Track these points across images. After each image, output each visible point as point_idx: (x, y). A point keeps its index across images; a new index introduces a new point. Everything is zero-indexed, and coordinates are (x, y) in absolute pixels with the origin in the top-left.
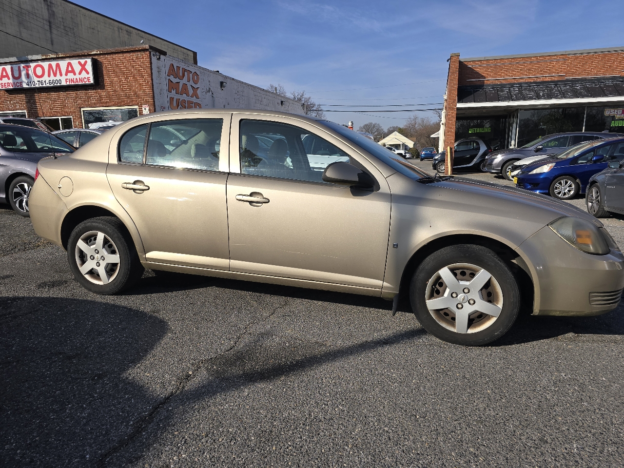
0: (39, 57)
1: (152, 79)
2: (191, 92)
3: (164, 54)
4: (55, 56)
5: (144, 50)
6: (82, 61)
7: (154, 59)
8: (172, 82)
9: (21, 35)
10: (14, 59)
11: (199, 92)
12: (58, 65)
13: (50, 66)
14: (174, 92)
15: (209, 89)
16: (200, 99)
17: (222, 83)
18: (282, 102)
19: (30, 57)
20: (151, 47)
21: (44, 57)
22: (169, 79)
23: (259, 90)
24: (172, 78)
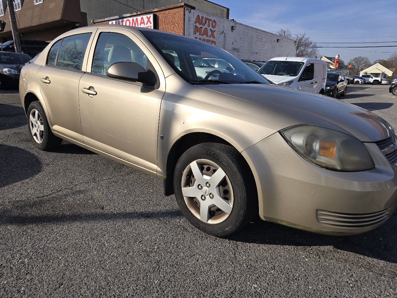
0: (129, 15)
1: (184, 26)
2: (210, 33)
3: (194, 8)
4: (136, 14)
5: (181, 7)
6: (149, 16)
7: (187, 12)
8: (197, 27)
9: (128, 3)
10: (117, 17)
11: (215, 34)
12: (137, 19)
13: (133, 20)
14: (198, 34)
15: (223, 31)
16: (215, 39)
17: (232, 27)
18: (278, 40)
19: (124, 15)
20: (185, 4)
21: (131, 15)
22: (195, 25)
23: (261, 32)
24: (197, 24)
